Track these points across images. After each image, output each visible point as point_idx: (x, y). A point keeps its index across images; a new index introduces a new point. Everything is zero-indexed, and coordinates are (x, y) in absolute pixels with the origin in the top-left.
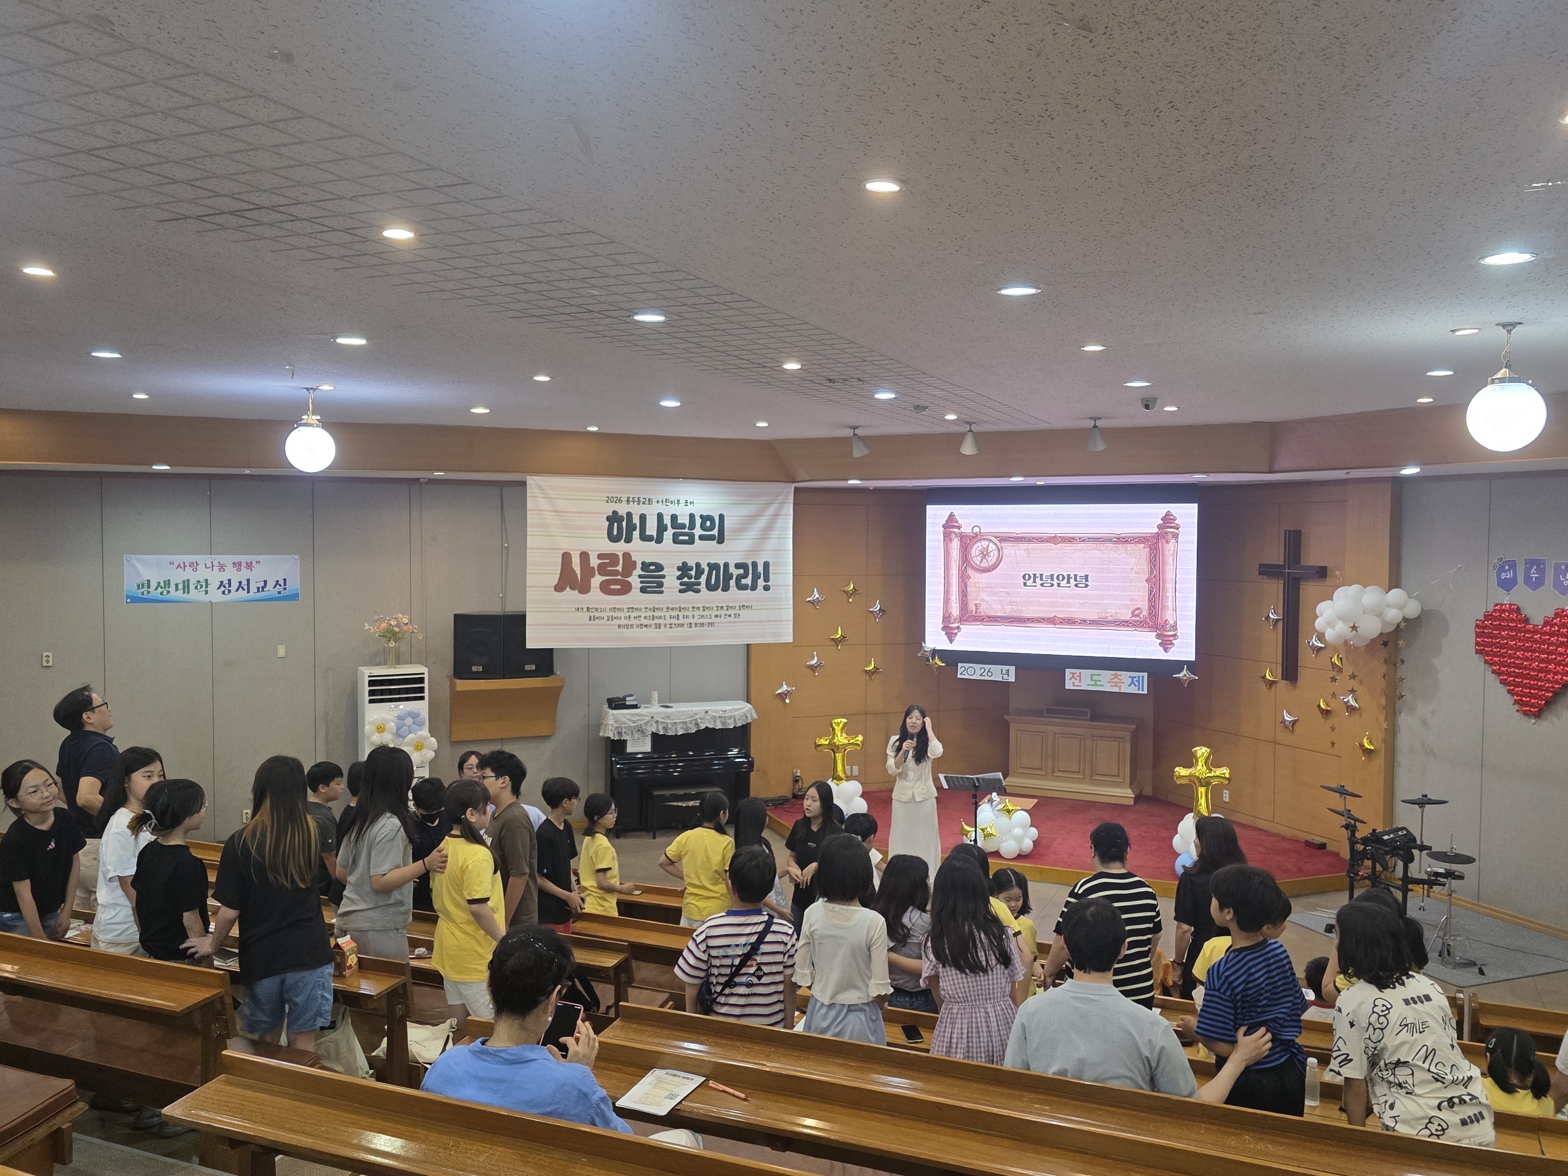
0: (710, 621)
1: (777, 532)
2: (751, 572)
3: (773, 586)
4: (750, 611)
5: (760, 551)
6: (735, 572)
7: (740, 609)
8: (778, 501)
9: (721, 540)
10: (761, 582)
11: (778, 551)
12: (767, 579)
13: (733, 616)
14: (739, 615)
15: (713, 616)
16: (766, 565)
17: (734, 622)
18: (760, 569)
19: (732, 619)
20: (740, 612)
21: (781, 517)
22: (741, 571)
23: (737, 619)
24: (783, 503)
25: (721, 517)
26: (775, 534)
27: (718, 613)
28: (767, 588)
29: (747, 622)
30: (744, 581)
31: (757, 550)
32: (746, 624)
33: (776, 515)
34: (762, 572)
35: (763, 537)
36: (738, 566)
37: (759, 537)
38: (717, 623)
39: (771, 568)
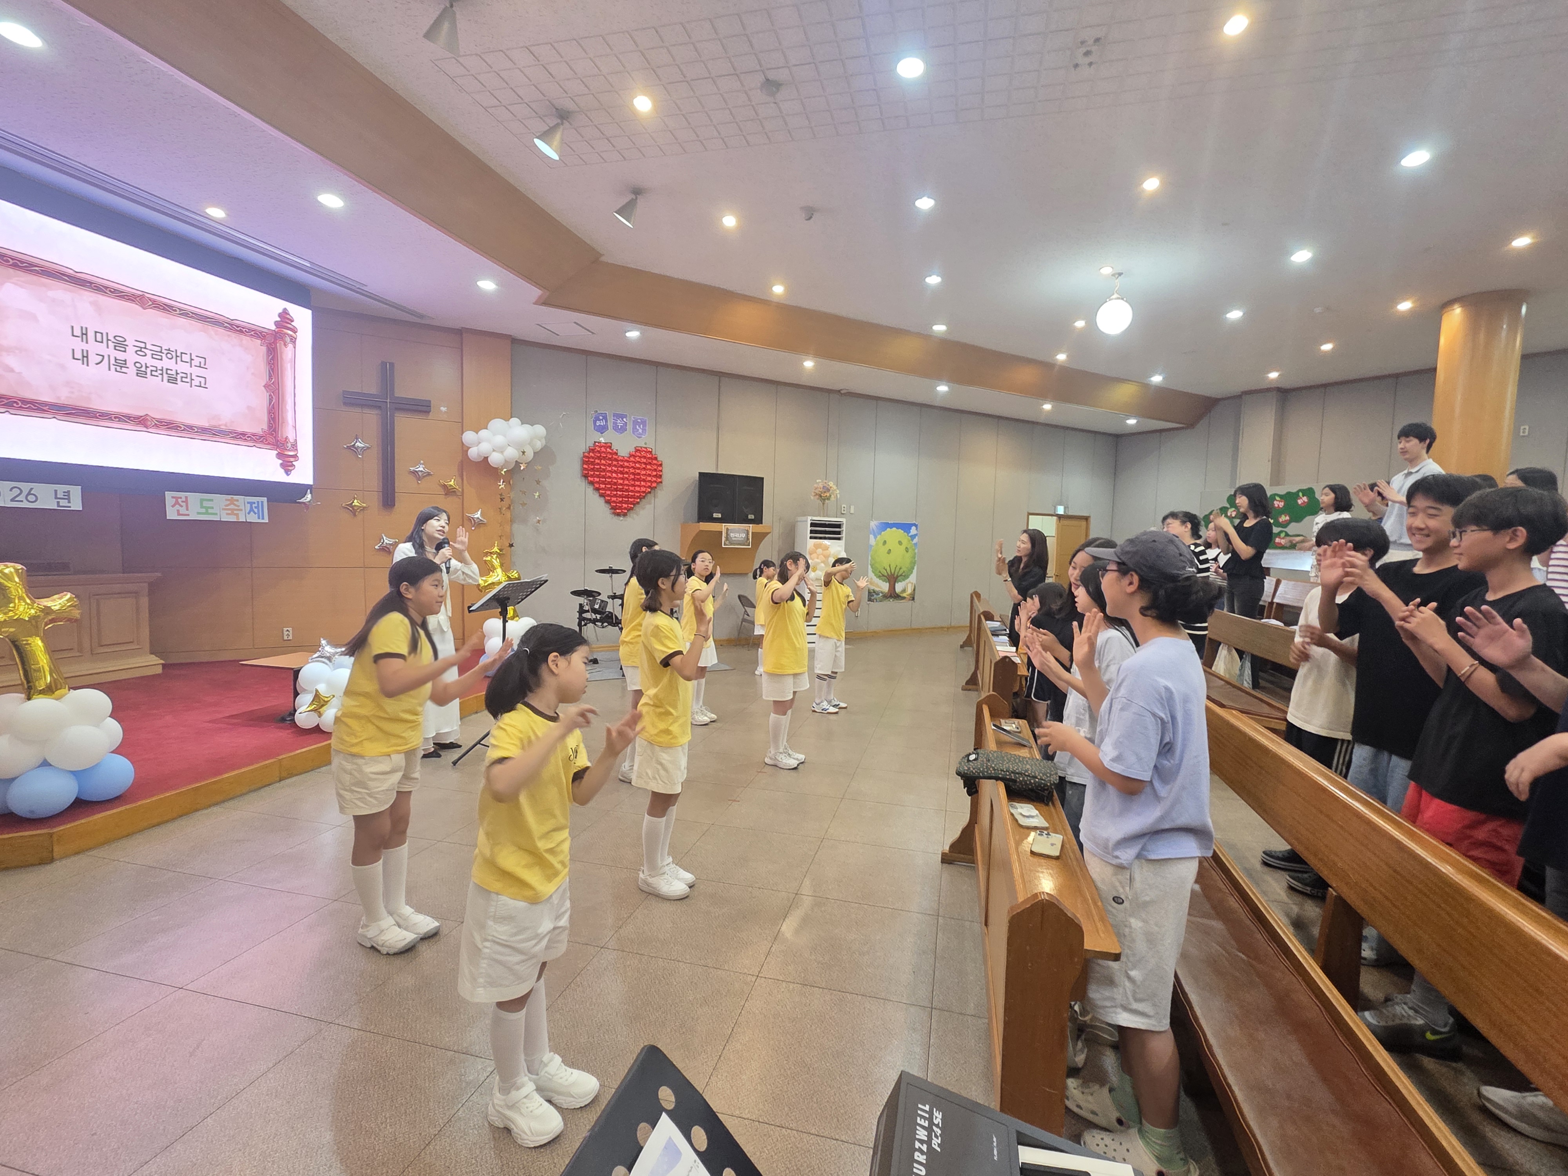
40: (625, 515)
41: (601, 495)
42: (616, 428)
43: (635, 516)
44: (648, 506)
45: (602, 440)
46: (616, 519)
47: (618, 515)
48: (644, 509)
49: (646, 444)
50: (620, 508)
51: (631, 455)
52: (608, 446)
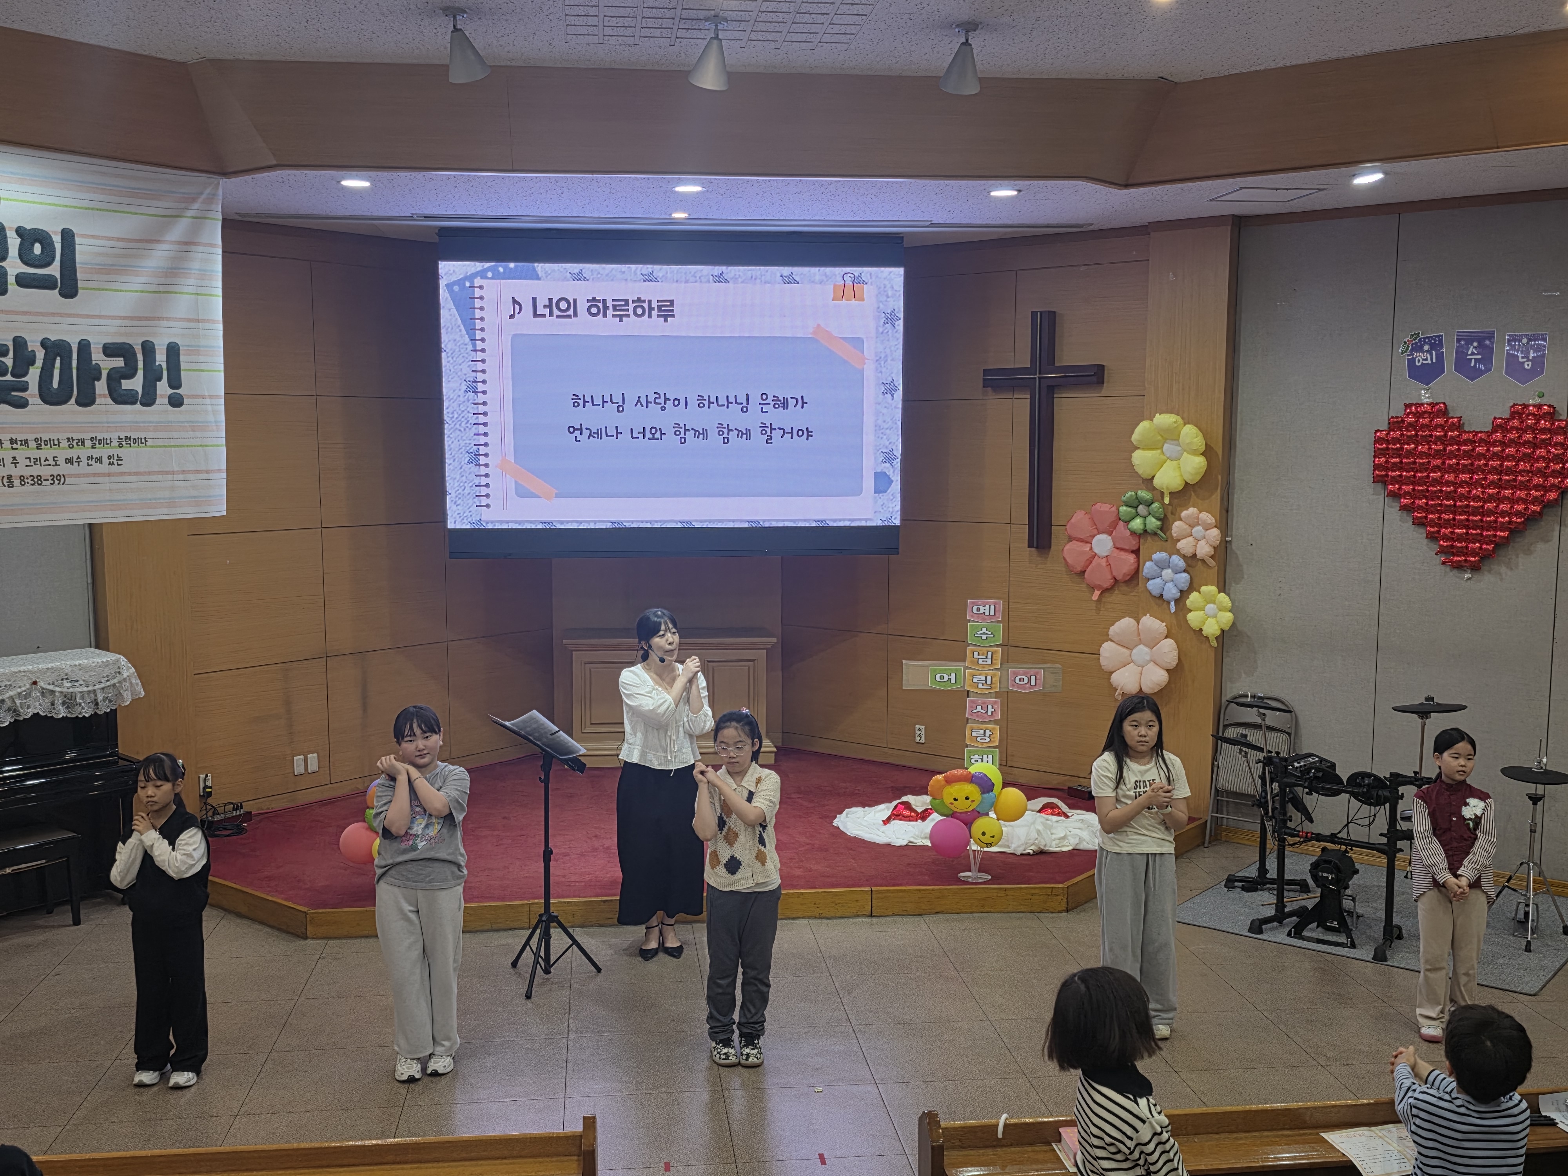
0: (55, 471)
1: (192, 281)
2: (141, 365)
3: (189, 396)
4: (142, 449)
5: (159, 319)
6: (107, 364)
7: (121, 446)
8: (190, 213)
9: (69, 289)
10: (163, 388)
11: (197, 321)
12: (175, 383)
13: (105, 460)
14: (119, 457)
15: (62, 461)
16: (173, 351)
17: (109, 475)
18: (161, 358)
19: (104, 467)
20: (120, 452)
21: (201, 249)
22: (119, 362)
23: (115, 468)
24: (200, 218)
25: (68, 236)
26: (189, 284)
27: (73, 453)
28: (176, 402)
29: (137, 474)
30: (126, 384)
31: (153, 319)
32: (134, 478)
33: (188, 244)
34: (164, 366)
35: (161, 288)
36: (110, 350)
37: (153, 288)
38: (71, 476)
39: (182, 358)
40: (1475, 568)
41: (1418, 523)
42: (1462, 365)
43: (1503, 569)
44: (1540, 547)
45: (1425, 398)
46: (1453, 576)
47: (1458, 567)
48: (1528, 552)
49: (1541, 396)
50: (1465, 552)
51: (1500, 426)
52: (1439, 411)
